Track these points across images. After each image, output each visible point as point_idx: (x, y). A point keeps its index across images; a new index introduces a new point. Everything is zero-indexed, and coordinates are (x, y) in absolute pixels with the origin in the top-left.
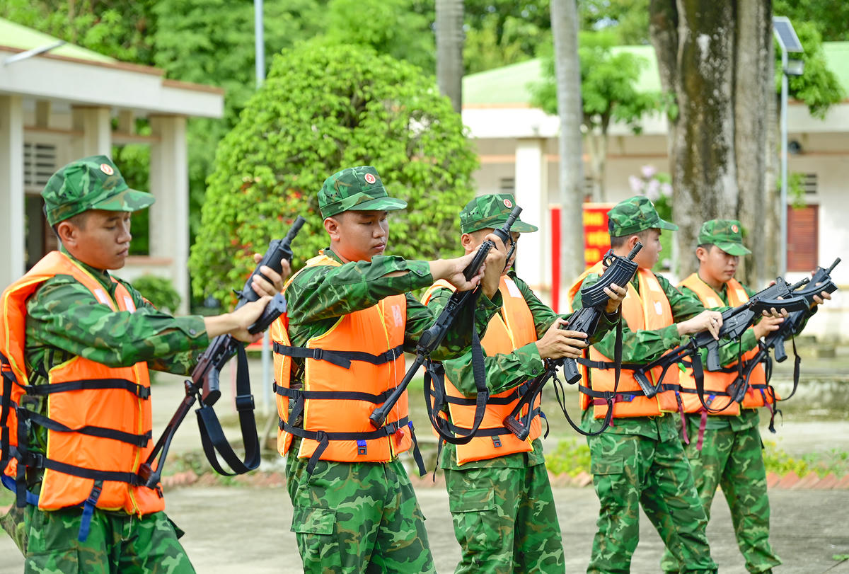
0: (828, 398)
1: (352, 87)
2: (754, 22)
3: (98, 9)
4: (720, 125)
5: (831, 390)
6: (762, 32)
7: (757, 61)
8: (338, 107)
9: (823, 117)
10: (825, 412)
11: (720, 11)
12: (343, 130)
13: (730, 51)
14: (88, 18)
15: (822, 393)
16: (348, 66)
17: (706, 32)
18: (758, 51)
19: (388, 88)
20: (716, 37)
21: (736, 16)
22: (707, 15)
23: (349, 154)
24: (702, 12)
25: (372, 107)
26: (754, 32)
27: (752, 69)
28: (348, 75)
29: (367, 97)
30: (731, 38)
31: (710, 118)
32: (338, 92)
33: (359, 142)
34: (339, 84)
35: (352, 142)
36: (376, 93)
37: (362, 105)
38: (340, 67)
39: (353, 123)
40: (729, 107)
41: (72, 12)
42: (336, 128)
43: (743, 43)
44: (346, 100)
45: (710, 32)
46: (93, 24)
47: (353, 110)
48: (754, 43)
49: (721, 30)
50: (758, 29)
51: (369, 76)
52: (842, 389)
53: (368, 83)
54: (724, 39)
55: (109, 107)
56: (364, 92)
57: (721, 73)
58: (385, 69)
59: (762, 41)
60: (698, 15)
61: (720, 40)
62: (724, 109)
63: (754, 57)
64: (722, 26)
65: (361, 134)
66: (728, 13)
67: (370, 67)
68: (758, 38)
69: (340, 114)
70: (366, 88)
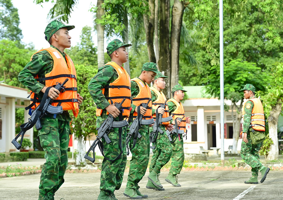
0: (194, 158)
1: (83, 75)
2: (175, 69)
3: (11, 78)
4: (167, 93)
5: (195, 156)
6: (177, 71)
7: (176, 78)
8: (80, 79)
9: (183, 103)
10: (194, 161)
11: (167, 66)
12: (81, 85)
13: (169, 75)
14: (9, 79)
15: (193, 157)
16: (82, 69)
17: (163, 71)
18: (176, 75)
19: (92, 75)
20: (166, 72)
21: (171, 67)
22: (164, 66)
23: (82, 91)
24: (163, 66)
25: (88, 79)
26: (175, 71)
27: (175, 80)
28: (82, 72)
29: (87, 77)
30: (169, 72)
31: (165, 91)
32: (80, 75)
33: (85, 87)
34: (80, 74)
35: (83, 88)
36: (89, 76)
37: (86, 79)
38: (80, 69)
39: (83, 83)
40: (169, 88)
41: (5, 78)
42: (79, 84)
43: (172, 73)
44: (82, 78)
45: (164, 70)
46: (10, 81)
47: (83, 80)
48: (175, 73)
49: (167, 70)
50: (176, 70)
51: (87, 72)
52: (197, 156)
53: (87, 73)
54: (168, 72)
55: (14, 98)
56: (86, 76)
57: (167, 80)
58: (91, 70)
59: (177, 73)
60: (162, 67)
61: (167, 73)
62: (168, 89)
63: (175, 77)
64: (167, 69)
65: (85, 86)
66: (169, 66)
67: (88, 70)
68: (176, 72)
69: (80, 81)
70: (86, 75)
